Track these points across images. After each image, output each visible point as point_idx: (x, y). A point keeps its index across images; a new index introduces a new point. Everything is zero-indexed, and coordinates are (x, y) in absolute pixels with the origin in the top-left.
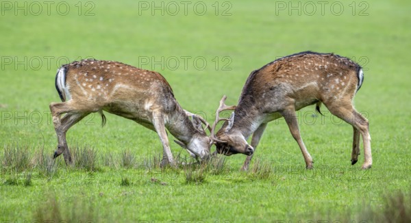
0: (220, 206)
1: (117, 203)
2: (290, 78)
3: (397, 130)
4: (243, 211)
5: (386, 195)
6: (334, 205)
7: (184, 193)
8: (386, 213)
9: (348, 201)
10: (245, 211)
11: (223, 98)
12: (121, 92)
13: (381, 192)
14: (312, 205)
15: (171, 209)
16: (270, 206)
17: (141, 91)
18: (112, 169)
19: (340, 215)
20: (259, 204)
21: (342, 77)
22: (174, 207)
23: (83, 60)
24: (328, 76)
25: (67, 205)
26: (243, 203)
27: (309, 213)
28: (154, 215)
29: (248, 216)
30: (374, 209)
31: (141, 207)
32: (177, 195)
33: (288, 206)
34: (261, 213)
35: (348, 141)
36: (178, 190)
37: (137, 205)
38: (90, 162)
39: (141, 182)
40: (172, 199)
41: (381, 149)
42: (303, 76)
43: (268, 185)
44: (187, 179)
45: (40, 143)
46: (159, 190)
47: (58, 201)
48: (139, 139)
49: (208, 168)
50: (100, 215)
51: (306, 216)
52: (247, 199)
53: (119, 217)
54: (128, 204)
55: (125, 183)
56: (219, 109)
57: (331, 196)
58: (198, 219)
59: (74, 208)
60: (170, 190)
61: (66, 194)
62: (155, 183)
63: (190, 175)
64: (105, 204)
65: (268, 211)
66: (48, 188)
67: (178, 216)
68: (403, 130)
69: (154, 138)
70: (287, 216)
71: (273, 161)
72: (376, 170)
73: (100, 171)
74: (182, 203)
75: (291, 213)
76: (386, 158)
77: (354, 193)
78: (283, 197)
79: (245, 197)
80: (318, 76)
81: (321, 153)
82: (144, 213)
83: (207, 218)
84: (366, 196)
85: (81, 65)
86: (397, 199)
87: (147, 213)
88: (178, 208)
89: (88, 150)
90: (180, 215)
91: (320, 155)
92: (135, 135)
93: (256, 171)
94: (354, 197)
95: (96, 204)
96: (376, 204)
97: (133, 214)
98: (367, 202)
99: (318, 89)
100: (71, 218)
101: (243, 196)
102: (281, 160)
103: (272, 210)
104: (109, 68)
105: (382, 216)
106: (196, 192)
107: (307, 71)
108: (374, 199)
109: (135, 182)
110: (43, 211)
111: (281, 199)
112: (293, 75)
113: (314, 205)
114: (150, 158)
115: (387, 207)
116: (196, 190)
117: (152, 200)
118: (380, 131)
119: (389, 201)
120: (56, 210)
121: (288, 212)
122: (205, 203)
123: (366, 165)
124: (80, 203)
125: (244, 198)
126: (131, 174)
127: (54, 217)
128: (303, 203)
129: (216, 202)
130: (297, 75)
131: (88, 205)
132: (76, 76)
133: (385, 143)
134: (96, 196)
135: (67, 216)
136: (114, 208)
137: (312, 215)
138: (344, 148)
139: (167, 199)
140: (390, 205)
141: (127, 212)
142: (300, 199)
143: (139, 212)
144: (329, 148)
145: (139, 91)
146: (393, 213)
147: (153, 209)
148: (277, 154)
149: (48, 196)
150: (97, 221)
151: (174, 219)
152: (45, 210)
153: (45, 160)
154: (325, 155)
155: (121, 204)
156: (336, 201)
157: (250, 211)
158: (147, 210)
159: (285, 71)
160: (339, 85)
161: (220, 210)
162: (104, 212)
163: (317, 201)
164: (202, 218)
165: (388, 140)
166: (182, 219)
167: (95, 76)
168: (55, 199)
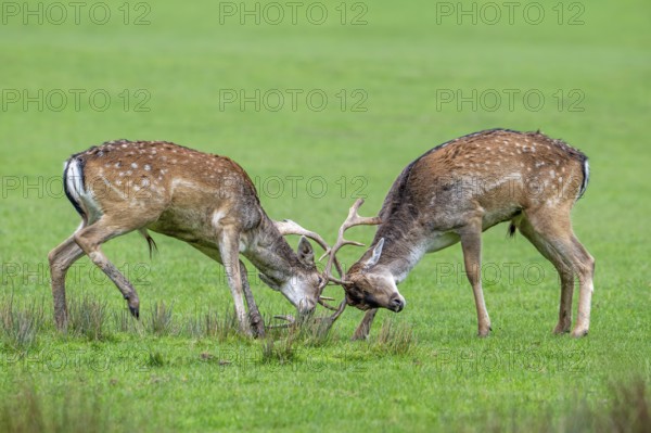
0: (323, 402)
1: (142, 397)
2: (476, 169)
3: (634, 268)
4: (362, 412)
5: (614, 382)
6: (522, 400)
7: (258, 378)
8: (615, 414)
9: (548, 393)
10: (366, 410)
11: (356, 204)
12: (181, 193)
13: (606, 378)
14: (484, 400)
15: (237, 408)
16: (410, 403)
17: (211, 190)
18: (132, 338)
19: (534, 417)
20: (392, 398)
21: (558, 169)
22: (242, 404)
23: (106, 143)
24: (538, 165)
25: (54, 400)
26: (362, 396)
27: (479, 415)
28: (207, 418)
29: (372, 419)
30: (593, 408)
31: (184, 404)
32: (247, 383)
33: (443, 401)
34: (395, 413)
35: (547, 288)
36: (248, 373)
37: (177, 400)
38: (94, 325)
39: (184, 359)
40: (238, 390)
41: (605, 302)
42: (498, 163)
43: (407, 365)
44: (264, 354)
45: (6, 292)
46: (216, 374)
47: (38, 393)
48: (180, 285)
49: (302, 334)
50: (112, 418)
51: (474, 420)
52: (371, 390)
53: (145, 422)
54: (161, 399)
55: (156, 362)
56: (347, 222)
57: (517, 384)
58: (284, 426)
59: (66, 406)
60: (233, 373)
61: (52, 381)
62: (209, 363)
63: (271, 347)
64: (120, 398)
65: (407, 410)
66: (19, 370)
67: (249, 420)
68: (644, 267)
69: (207, 282)
70: (439, 420)
71: (415, 323)
72: (596, 338)
73: (111, 339)
74: (256, 397)
75: (446, 414)
76: (615, 317)
77: (558, 379)
78: (432, 387)
79: (367, 385)
80: (522, 165)
81: (500, 309)
82: (189, 414)
83: (299, 423)
84: (578, 385)
85: (106, 151)
86: (633, 390)
87: (195, 414)
88: (249, 406)
89: (90, 303)
90: (252, 418)
91: (498, 313)
92: (173, 276)
93: (386, 341)
94: (559, 386)
95: (104, 399)
96: (597, 398)
97: (170, 416)
98: (581, 395)
99: (522, 186)
100: (61, 423)
101: (362, 385)
102: (429, 321)
103: (413, 409)
104: (154, 152)
105: (607, 419)
106: (279, 378)
107: (504, 155)
108: (592, 390)
109: (172, 360)
110: (11, 412)
111: (430, 389)
112: (482, 163)
113: (488, 401)
114: (199, 317)
115: (616, 403)
116: (281, 374)
117: (203, 392)
118: (603, 270)
119: (619, 393)
120: (34, 409)
121: (442, 412)
122: (295, 397)
123: (579, 331)
124: (76, 398)
125: (364, 388)
126: (165, 346)
127: (30, 421)
128: (468, 397)
129: (316, 394)
130: (488, 162)
131: (90, 401)
132: (101, 170)
133: (613, 291)
134: (105, 384)
135: (54, 419)
136: (137, 405)
137: (483, 418)
138: (541, 300)
139: (229, 389)
140: (621, 401)
141: (160, 412)
142: (462, 390)
143: (180, 413)
144: (514, 299)
145: (206, 192)
146: (626, 415)
147: (205, 407)
148: (424, 310)
149: (21, 384)
150: (107, 428)
151: (242, 424)
152: (15, 410)
153: (15, 320)
154: (507, 312)
155: (149, 398)
156: (526, 393)
157: (376, 411)
158: (195, 409)
159: (467, 156)
160: (554, 181)
161: (322, 408)
162: (118, 412)
163: (494, 393)
164: (291, 423)
165: (618, 285)
166: (256, 425)
167: (134, 165)
168: (33, 389)
